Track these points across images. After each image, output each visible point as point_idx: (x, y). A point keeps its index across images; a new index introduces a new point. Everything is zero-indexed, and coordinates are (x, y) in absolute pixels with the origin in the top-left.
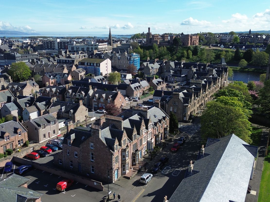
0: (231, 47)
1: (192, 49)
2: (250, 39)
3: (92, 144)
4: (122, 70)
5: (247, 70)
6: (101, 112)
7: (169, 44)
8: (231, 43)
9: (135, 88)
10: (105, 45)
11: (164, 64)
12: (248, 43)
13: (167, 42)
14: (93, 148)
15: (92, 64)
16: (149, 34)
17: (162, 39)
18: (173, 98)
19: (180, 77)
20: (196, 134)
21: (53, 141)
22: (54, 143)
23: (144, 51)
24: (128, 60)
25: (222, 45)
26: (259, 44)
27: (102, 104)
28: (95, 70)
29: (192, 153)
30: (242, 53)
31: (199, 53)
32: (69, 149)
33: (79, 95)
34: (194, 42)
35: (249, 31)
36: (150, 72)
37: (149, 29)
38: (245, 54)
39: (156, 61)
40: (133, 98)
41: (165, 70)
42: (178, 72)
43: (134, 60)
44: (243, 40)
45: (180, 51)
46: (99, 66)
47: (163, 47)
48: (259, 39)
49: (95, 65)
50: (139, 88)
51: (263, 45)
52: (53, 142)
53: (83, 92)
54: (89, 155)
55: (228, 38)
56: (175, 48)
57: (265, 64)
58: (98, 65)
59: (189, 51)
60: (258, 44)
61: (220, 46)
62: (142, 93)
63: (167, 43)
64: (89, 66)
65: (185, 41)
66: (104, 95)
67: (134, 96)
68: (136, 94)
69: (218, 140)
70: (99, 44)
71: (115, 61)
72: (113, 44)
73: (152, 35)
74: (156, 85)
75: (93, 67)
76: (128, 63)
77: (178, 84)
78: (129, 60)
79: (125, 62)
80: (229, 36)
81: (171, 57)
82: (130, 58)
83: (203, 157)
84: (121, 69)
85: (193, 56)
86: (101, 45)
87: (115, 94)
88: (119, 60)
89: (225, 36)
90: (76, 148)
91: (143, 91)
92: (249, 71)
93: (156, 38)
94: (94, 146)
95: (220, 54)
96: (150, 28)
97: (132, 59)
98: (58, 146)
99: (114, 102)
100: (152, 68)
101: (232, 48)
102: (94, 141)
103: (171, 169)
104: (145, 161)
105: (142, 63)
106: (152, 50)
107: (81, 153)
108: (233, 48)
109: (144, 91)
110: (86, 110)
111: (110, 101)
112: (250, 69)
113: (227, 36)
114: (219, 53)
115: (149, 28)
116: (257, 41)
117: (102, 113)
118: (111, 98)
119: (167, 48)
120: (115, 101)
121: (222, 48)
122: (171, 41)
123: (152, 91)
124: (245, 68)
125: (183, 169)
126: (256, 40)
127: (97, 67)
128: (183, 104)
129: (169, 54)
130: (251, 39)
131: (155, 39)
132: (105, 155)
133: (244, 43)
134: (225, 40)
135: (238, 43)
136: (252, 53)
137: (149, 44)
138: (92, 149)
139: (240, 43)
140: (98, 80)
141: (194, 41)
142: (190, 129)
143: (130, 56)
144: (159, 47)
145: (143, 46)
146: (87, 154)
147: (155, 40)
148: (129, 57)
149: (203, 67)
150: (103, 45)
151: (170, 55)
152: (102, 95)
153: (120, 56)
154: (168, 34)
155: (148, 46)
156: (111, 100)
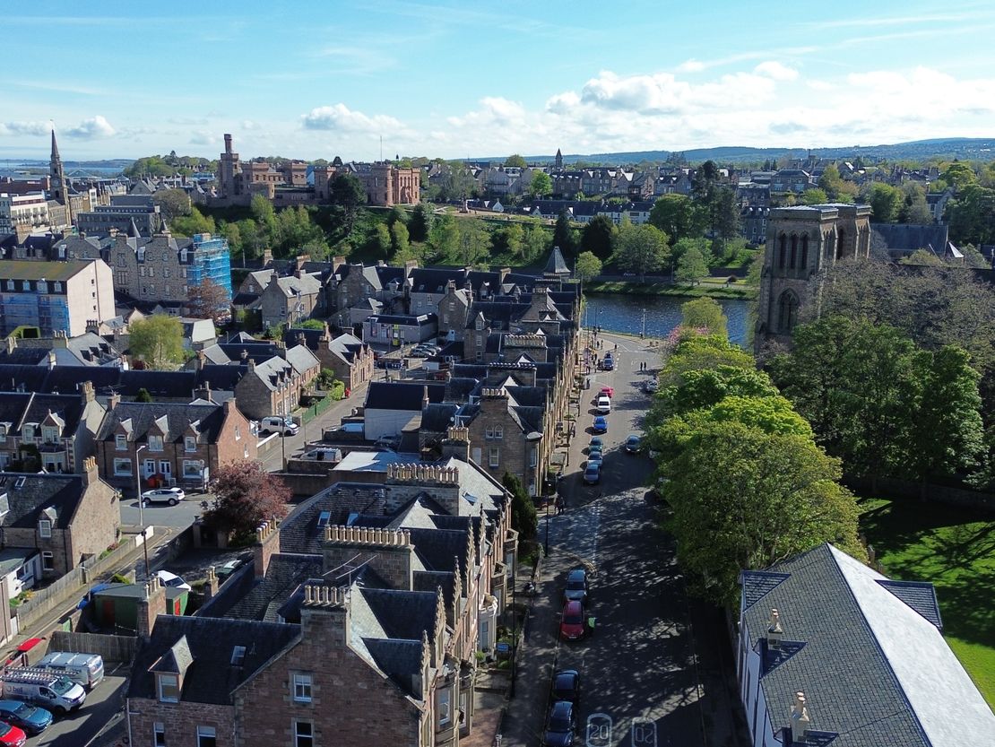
0: (528, 209)
1: (406, 217)
2: (583, 184)
3: (306, 680)
4: (158, 306)
5: (602, 288)
6: (165, 498)
7: (313, 198)
8: (524, 194)
9: (273, 380)
10: (38, 201)
11: (338, 277)
12: (580, 197)
13: (301, 192)
14: (308, 699)
15: (26, 286)
16: (229, 158)
17: (282, 179)
18: (482, 412)
19: (414, 322)
20: (605, 549)
21: (19, 681)
22: (21, 690)
23: (216, 225)
24: (181, 263)
25: (498, 204)
26: (618, 199)
27: (157, 465)
28: (41, 309)
29: (642, 634)
30: (577, 232)
31: (429, 232)
32: (162, 720)
33: (38, 432)
34: (407, 191)
35: (555, 155)
36: (290, 310)
37: (228, 138)
38: (587, 231)
39: (300, 265)
40: (274, 423)
41: (346, 301)
42: (399, 307)
43: (207, 262)
44: (563, 188)
45: (362, 224)
46: (64, 292)
47: (296, 209)
48: (614, 183)
49: (42, 287)
50: (286, 377)
51: (630, 204)
52: (18, 686)
53: (54, 417)
54: (287, 732)
55: (512, 178)
56: (342, 213)
57: (659, 267)
58: (58, 287)
59: (398, 226)
60: (614, 199)
61: (491, 205)
62: (297, 398)
63: (305, 194)
64: (14, 295)
65: (374, 188)
66: (163, 423)
67: (273, 414)
68: (280, 404)
69: (782, 576)
70: (15, 199)
71: (120, 269)
72: (69, 197)
73: (242, 165)
74: (344, 359)
75: (33, 298)
76: (182, 274)
77: (413, 350)
78: (184, 263)
79: (166, 272)
80: (513, 173)
81: (330, 245)
82: (190, 257)
83: (782, 660)
84: (150, 299)
85: (413, 243)
86: (23, 203)
87: (215, 412)
88: (142, 262)
89: (501, 170)
90: (208, 707)
91: (299, 388)
92: (610, 292)
93: (260, 174)
94: (318, 688)
95: (505, 236)
96: (233, 138)
97: (201, 259)
98: (46, 702)
99: (217, 450)
100: (294, 292)
101: (531, 212)
102: (317, 665)
103: (615, 721)
104: (490, 708)
105: (249, 272)
106: (251, 222)
107: (242, 730)
108: (534, 213)
109: (302, 390)
110: (113, 499)
111: (197, 445)
112: (611, 285)
113: (507, 172)
114: (501, 231)
115: (225, 135)
116: (605, 188)
117: (172, 502)
118: (198, 433)
119: (311, 213)
120: (220, 443)
121: (498, 212)
122: (318, 189)
123: (336, 385)
124: (597, 282)
125: (657, 714)
126: (604, 183)
127: (53, 298)
128: (525, 433)
129: (321, 237)
130: (587, 181)
131: (254, 178)
132: (375, 722)
133: (566, 195)
134: (503, 184)
135: (547, 197)
136: (610, 229)
137: (234, 200)
138: (305, 704)
139: (554, 196)
140: (86, 355)
141: (404, 188)
142: (569, 531)
143: (190, 248)
144: (278, 210)
145: (208, 203)
146: (273, 732)
147: (255, 182)
148: (185, 252)
149: (487, 284)
150: (31, 202)
151: (326, 240)
152: (156, 421)
153: (143, 249)
154: (270, 160)
155: (231, 204)
156: (201, 438)
